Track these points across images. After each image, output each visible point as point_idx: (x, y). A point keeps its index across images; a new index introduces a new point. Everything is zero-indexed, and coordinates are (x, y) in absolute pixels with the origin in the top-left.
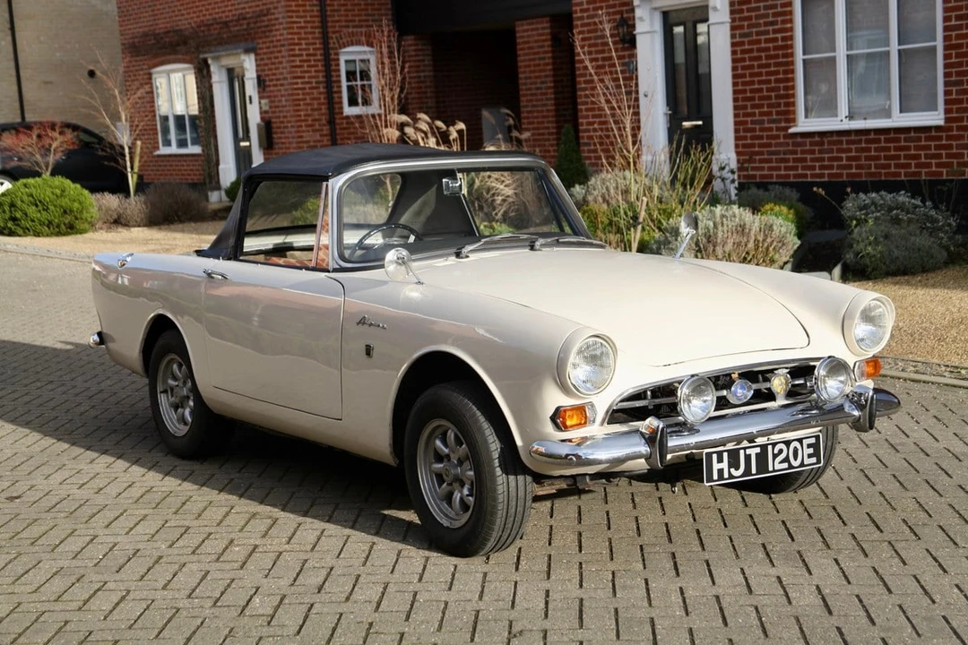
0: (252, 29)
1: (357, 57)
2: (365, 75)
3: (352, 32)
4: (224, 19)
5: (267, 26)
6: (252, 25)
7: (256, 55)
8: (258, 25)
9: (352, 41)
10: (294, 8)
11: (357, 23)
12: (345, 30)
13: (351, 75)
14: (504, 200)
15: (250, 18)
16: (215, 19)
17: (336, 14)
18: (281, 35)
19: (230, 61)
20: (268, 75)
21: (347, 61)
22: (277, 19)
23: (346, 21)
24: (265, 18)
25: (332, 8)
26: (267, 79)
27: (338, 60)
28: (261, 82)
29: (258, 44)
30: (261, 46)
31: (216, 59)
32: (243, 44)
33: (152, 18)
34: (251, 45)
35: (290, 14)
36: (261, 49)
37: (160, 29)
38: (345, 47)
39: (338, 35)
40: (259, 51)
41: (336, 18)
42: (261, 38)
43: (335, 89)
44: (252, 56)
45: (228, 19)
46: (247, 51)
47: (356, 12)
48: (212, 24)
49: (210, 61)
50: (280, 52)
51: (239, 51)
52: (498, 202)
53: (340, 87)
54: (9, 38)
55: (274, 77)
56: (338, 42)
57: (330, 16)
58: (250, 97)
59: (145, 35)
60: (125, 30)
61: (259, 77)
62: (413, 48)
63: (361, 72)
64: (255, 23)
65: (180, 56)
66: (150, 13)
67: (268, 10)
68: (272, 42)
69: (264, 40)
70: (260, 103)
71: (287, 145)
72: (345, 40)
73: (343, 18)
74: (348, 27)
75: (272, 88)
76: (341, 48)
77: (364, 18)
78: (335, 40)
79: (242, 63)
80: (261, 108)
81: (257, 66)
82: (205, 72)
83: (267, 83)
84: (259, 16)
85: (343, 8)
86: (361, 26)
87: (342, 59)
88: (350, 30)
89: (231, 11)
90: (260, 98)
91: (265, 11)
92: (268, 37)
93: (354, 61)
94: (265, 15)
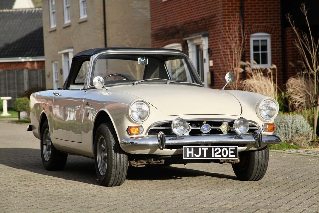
0: (207, 24)
1: (260, 39)
2: (264, 48)
3: (258, 26)
4: (196, 20)
5: (214, 23)
6: (207, 23)
7: (209, 38)
8: (210, 22)
9: (257, 30)
10: (227, 13)
11: (261, 21)
12: (254, 25)
13: (256, 48)
14: (300, 105)
15: (207, 19)
16: (192, 20)
17: (249, 16)
18: (220, 27)
19: (196, 42)
20: (213, 48)
21: (254, 41)
22: (218, 19)
23: (255, 20)
24: (213, 19)
25: (247, 13)
26: (213, 50)
27: (249, 40)
28: (210, 51)
29: (210, 32)
30: (211, 33)
31: (191, 40)
32: (203, 33)
33: (165, 21)
34: (207, 33)
35: (225, 16)
36: (211, 34)
37: (168, 26)
38: (253, 33)
39: (250, 27)
40: (210, 36)
41: (249, 18)
42: (211, 29)
43: (247, 55)
44: (207, 39)
45: (197, 20)
46: (204, 36)
47: (261, 15)
48: (190, 23)
49: (188, 42)
50: (219, 36)
51: (201, 36)
52: (297, 106)
53: (249, 54)
54: (103, 33)
55: (216, 49)
56: (250, 31)
57: (246, 17)
58: (205, 59)
59: (161, 29)
60: (153, 27)
61: (209, 49)
62: (291, 34)
63: (262, 47)
64: (209, 21)
65: (175, 40)
66: (164, 18)
67: (215, 14)
68: (215, 31)
69: (212, 30)
70: (209, 62)
71: (220, 84)
72: (253, 30)
73: (253, 18)
74: (256, 23)
75: (215, 55)
76: (251, 34)
77: (265, 18)
78: (248, 30)
79: (201, 42)
80: (209, 65)
81: (209, 43)
82: (186, 47)
83: (213, 52)
84: (211, 18)
85: (253, 13)
86: (263, 23)
87: (251, 40)
88: (257, 24)
89: (198, 16)
90: (210, 60)
91: (213, 16)
92: (214, 28)
93: (258, 41)
94: (213, 17)
